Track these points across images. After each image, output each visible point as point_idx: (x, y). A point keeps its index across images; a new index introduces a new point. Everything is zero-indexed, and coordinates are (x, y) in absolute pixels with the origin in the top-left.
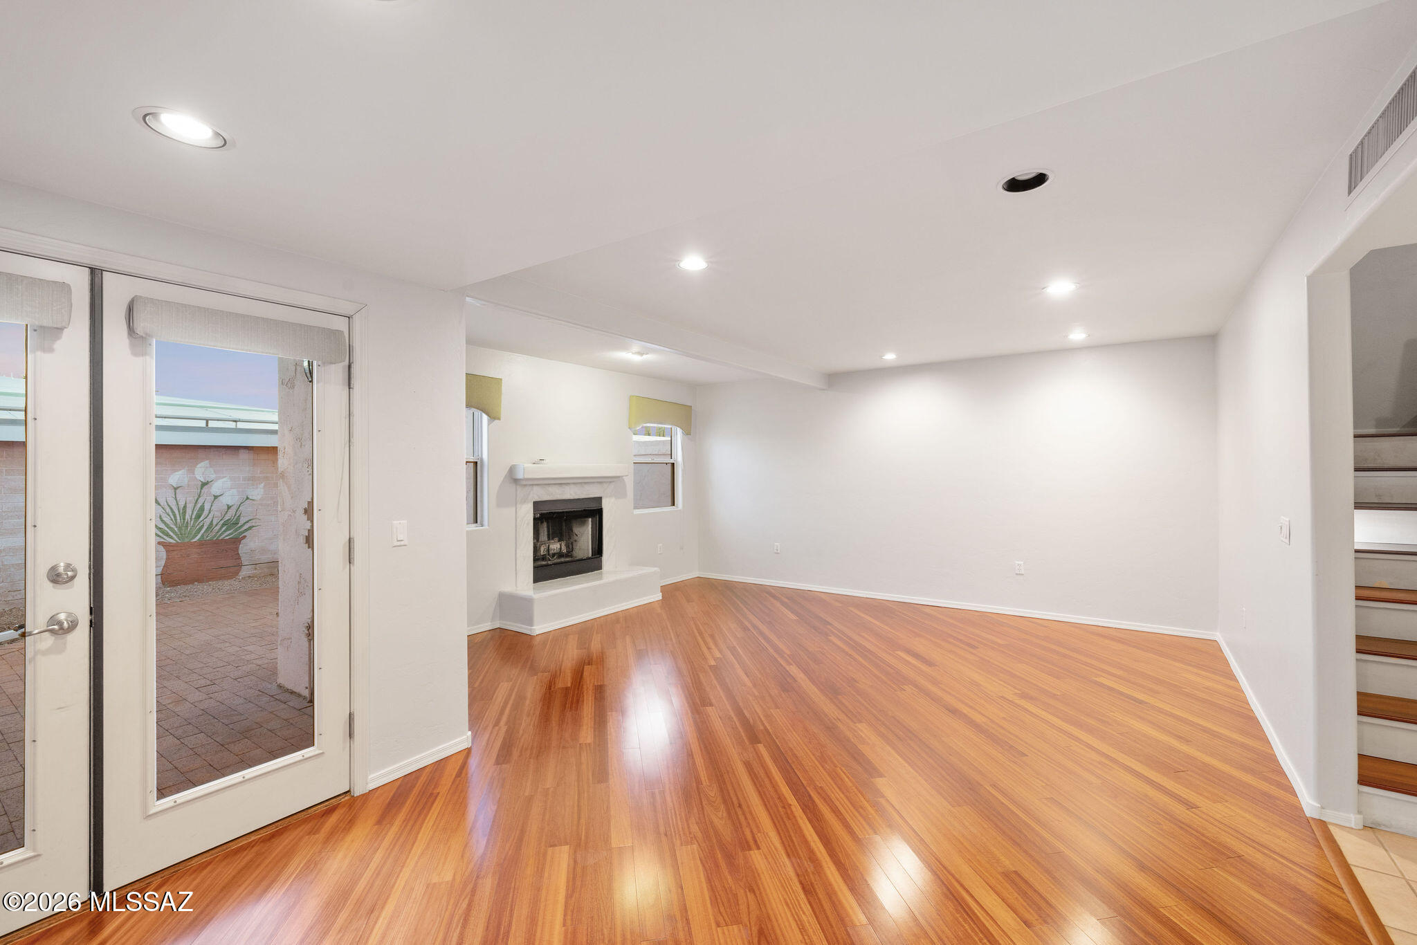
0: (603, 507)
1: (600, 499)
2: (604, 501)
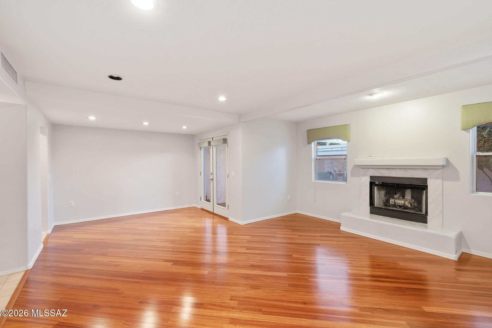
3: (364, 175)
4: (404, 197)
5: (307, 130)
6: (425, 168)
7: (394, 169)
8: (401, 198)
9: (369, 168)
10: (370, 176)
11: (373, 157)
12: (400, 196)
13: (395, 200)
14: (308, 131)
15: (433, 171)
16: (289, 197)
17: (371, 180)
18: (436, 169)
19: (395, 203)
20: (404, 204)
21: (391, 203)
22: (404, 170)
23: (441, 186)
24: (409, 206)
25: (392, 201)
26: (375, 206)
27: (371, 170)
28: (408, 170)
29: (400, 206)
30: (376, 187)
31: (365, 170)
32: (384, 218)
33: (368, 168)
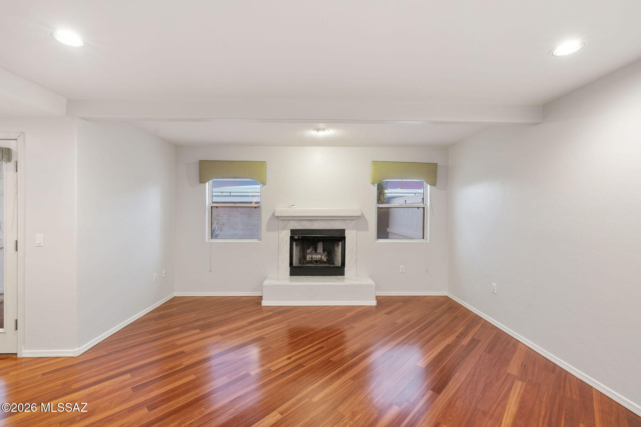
0: (346, 236)
1: (344, 230)
2: (346, 232)
3: (283, 229)
4: (316, 251)
5: (199, 161)
6: (344, 219)
7: (316, 220)
8: (313, 252)
9: (290, 220)
10: (291, 230)
11: (296, 206)
12: (312, 251)
13: (312, 256)
14: (201, 162)
15: (349, 221)
16: (164, 272)
17: (291, 234)
18: (352, 220)
19: (312, 258)
20: (321, 258)
21: (308, 259)
22: (326, 221)
23: (356, 236)
24: (325, 260)
25: (309, 257)
26: (294, 265)
27: (292, 222)
28: (329, 221)
29: (316, 262)
30: (294, 243)
31: (285, 222)
32: (306, 277)
33: (288, 220)
